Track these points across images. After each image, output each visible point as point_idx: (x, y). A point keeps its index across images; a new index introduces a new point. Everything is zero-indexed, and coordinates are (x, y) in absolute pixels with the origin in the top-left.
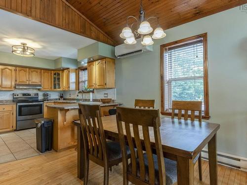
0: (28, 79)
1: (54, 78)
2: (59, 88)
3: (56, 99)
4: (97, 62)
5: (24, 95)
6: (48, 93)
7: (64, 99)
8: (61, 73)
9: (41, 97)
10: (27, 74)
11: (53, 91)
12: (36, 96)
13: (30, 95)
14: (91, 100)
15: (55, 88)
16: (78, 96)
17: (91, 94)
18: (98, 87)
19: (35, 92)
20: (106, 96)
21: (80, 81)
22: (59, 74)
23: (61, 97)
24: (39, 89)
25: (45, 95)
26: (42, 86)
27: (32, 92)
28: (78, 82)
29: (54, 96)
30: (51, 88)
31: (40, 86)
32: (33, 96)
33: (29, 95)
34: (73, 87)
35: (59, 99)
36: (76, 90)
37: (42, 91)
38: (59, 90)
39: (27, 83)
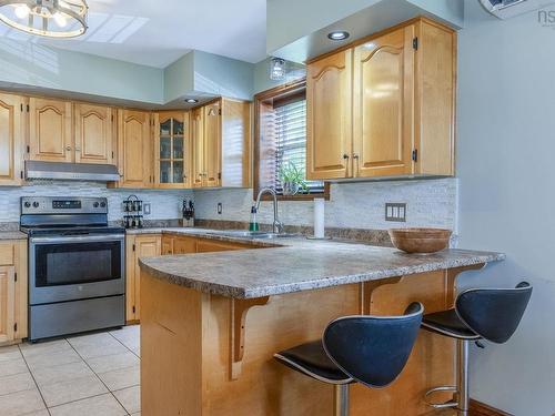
0: (69, 144)
1: (162, 140)
2: (181, 180)
3: (169, 223)
4: (361, 52)
5: (58, 203)
6: (140, 196)
7: (198, 223)
8: (186, 118)
9: (115, 215)
10: (68, 123)
11: (160, 192)
12: (99, 210)
13: (79, 206)
14: (320, 233)
15: (165, 179)
16: (254, 211)
17: (319, 203)
18: (363, 171)
19: (97, 192)
20: (396, 213)
21: (262, 148)
22: (179, 126)
23: (188, 214)
24: (109, 184)
25: (132, 206)
26: (120, 170)
27: (87, 194)
28: (252, 156)
29: (162, 208)
30: (152, 179)
31: (113, 169)
32: (88, 207)
33: (75, 203)
34: (233, 174)
35: (180, 224)
36: (245, 187)
37: (120, 190)
38: (179, 186)
39: (68, 159)
